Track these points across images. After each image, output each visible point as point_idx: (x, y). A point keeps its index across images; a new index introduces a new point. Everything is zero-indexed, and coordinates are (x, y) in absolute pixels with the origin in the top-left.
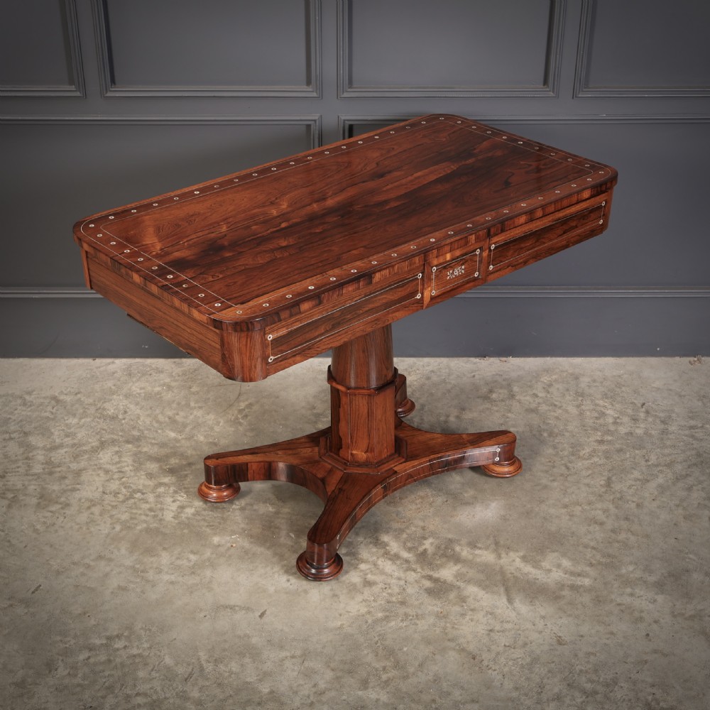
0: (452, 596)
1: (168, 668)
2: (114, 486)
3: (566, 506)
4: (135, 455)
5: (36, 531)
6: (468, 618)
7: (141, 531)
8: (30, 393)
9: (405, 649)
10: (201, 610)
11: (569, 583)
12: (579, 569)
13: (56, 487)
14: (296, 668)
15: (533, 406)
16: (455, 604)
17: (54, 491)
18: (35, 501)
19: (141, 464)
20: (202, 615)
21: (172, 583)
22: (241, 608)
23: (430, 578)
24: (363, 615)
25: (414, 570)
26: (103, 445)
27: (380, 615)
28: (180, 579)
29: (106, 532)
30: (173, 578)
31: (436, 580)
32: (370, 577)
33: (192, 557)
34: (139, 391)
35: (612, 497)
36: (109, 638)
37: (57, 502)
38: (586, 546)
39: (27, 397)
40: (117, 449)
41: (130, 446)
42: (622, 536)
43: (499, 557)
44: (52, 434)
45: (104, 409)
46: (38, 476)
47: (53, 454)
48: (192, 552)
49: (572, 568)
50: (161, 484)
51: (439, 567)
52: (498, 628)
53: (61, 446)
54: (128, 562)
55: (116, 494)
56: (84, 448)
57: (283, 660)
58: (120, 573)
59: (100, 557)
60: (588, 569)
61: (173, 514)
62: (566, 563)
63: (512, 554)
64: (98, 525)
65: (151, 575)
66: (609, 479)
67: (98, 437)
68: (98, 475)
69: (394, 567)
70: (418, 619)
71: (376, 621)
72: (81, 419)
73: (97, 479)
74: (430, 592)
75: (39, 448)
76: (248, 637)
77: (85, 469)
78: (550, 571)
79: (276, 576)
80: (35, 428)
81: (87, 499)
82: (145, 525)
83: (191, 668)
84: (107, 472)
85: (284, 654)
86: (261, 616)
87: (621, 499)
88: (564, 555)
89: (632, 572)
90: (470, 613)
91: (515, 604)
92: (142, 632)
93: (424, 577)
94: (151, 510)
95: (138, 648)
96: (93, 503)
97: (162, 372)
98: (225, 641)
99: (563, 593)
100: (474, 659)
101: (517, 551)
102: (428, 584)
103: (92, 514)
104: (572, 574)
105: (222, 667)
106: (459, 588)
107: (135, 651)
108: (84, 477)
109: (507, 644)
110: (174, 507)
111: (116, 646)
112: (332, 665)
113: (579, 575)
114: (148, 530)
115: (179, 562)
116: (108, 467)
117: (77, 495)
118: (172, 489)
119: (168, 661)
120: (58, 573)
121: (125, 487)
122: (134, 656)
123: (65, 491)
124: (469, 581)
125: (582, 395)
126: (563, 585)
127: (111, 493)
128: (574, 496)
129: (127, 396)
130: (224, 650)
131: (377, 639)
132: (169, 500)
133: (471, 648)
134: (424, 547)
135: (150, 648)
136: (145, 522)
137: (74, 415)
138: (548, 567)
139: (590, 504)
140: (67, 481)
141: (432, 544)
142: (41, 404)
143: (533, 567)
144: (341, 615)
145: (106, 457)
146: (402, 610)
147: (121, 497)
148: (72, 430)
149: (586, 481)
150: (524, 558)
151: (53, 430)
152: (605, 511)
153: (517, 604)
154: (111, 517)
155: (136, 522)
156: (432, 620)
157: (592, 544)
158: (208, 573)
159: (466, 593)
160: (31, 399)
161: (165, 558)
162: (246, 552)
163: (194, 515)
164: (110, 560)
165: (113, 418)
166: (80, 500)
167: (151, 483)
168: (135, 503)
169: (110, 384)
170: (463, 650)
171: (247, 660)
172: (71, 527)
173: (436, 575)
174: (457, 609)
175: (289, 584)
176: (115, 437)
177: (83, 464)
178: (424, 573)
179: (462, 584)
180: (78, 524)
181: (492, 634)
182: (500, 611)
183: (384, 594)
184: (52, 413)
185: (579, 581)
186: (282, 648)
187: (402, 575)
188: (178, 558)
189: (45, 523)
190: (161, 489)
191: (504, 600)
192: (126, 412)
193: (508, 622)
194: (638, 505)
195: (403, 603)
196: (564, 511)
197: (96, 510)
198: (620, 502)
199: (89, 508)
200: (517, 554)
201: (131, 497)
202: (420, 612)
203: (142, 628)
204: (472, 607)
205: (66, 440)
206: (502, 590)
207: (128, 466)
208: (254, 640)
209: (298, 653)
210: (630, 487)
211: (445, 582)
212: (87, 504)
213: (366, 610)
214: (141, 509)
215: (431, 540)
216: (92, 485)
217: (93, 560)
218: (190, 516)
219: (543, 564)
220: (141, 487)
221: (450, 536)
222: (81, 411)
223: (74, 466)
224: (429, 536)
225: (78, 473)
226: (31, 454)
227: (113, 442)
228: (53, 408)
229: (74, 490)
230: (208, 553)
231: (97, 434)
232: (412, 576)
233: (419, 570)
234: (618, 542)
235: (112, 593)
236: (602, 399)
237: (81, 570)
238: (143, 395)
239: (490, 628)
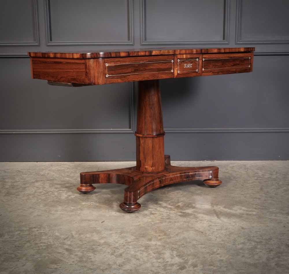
0: (191, 217)
1: (57, 236)
2: (40, 191)
3: (242, 195)
4: (51, 183)
5: (3, 201)
6: (199, 222)
7: (50, 201)
8: (8, 170)
9: (169, 230)
10: (74, 221)
11: (246, 213)
12: (250, 210)
13: (14, 191)
14: (117, 236)
15: (226, 171)
16: (193, 219)
17: (13, 192)
18: (4, 194)
19: (53, 185)
20: (75, 222)
21: (62, 214)
22: (93, 220)
23: (181, 212)
24: (150, 222)
25: (174, 210)
26: (37, 181)
27: (158, 222)
28: (66, 213)
29: (35, 201)
30: (62, 213)
31: (183, 213)
32: (153, 212)
33: (72, 208)
34: (55, 169)
35: (263, 192)
36: (31, 228)
37: (14, 195)
38: (253, 204)
39: (7, 171)
40: (43, 182)
41: (49, 181)
42: (269, 202)
43: (213, 207)
44: (16, 179)
45: (39, 173)
46: (7, 188)
47: (15, 183)
48: (72, 206)
49: (247, 210)
50: (61, 190)
51: (185, 210)
52: (213, 224)
53: (19, 181)
54: (43, 209)
55: (40, 192)
56: (29, 182)
57: (111, 234)
58: (39, 211)
59: (31, 208)
60: (254, 210)
61: (65, 197)
62: (243, 208)
63: (219, 206)
64: (31, 200)
65: (53, 212)
66: (261, 188)
67: (36, 179)
68: (34, 188)
69: (164, 210)
70: (176, 223)
71: (156, 223)
72: (29, 175)
73: (33, 189)
74: (181, 216)
75: (9, 182)
76: (96, 228)
77: (28, 187)
78: (236, 210)
79: (110, 212)
80: (8, 177)
81: (27, 194)
82: (52, 200)
83: (67, 236)
84: (37, 187)
85: (112, 232)
86: (102, 222)
87: (267, 193)
88: (243, 206)
89: (275, 210)
90: (200, 221)
91: (221, 219)
92: (47, 227)
93: (179, 212)
94: (55, 196)
95: (43, 230)
96: (30, 195)
97: (65, 165)
98: (85, 229)
99: (243, 216)
100: (202, 233)
101: (221, 205)
102: (180, 214)
103: (29, 197)
104: (247, 211)
105: (82, 236)
106: (195, 215)
107: (42, 231)
108: (27, 188)
109: (218, 229)
110: (66, 196)
111: (33, 230)
112: (134, 235)
113: (250, 211)
114: (52, 201)
115: (66, 209)
116: (38, 186)
117: (23, 193)
118: (65, 191)
119: (57, 234)
120: (11, 211)
121: (45, 191)
122: (42, 233)
123: (18, 192)
124: (199, 213)
125: (248, 169)
126: (243, 214)
127: (38, 192)
128: (246, 192)
129: (49, 170)
130: (84, 231)
131: (156, 228)
132: (64, 194)
133: (201, 230)
134: (178, 205)
135: (49, 230)
136: (52, 199)
137: (26, 175)
138: (236, 209)
139: (253, 194)
140: (19, 190)
141: (182, 204)
142: (13, 172)
143: (229, 209)
144: (139, 222)
145: (37, 184)
146: (168, 220)
147: (42, 193)
148: (25, 178)
149: (251, 189)
150: (225, 207)
151: (16, 178)
152: (260, 196)
153: (222, 218)
154: (37, 198)
155: (48, 199)
156: (182, 223)
157: (255, 204)
158: (79, 212)
159: (197, 216)
160: (8, 171)
161: (60, 208)
162: (97, 206)
163: (74, 197)
164: (35, 208)
165: (43, 175)
166: (24, 194)
167: (57, 190)
168: (49, 195)
169: (43, 168)
170: (197, 231)
171: (94, 234)
172: (19, 201)
173: (184, 211)
174: (194, 220)
175: (116, 214)
176: (43, 179)
177: (27, 186)
178: (178, 211)
179: (196, 214)
180: (22, 200)
181: (210, 226)
182: (214, 220)
183: (160, 216)
184: (17, 174)
185: (250, 213)
186: (111, 230)
187: (168, 211)
188: (65, 208)
189: (7, 199)
190: (61, 191)
191: (216, 218)
192: (48, 174)
193: (218, 223)
194: (275, 194)
195: (168, 219)
196: (241, 196)
197: (31, 197)
198: (267, 194)
199: (28, 196)
200: (222, 206)
201: (47, 193)
202: (176, 221)
203: (46, 225)
204: (201, 219)
205: (21, 180)
206: (215, 215)
207: (47, 186)
208: (98, 229)
209: (119, 232)
210: (271, 190)
211: (188, 213)
212: (27, 195)
213: (151, 220)
214: (51, 196)
215: (181, 203)
216: (31, 190)
217: (27, 208)
218: (72, 197)
219: (233, 209)
220: (52, 191)
221: (190, 202)
222: (29, 174)
223: (24, 186)
224: (181, 202)
225: (25, 188)
226: (5, 184)
227: (42, 181)
228: (17, 173)
229: (22, 192)
230: (80, 207)
231: (35, 179)
232: (172, 212)
233: (176, 210)
234: (267, 203)
235: (34, 216)
236: (256, 170)
237: (21, 211)
238: (57, 170)
239: (209, 225)
